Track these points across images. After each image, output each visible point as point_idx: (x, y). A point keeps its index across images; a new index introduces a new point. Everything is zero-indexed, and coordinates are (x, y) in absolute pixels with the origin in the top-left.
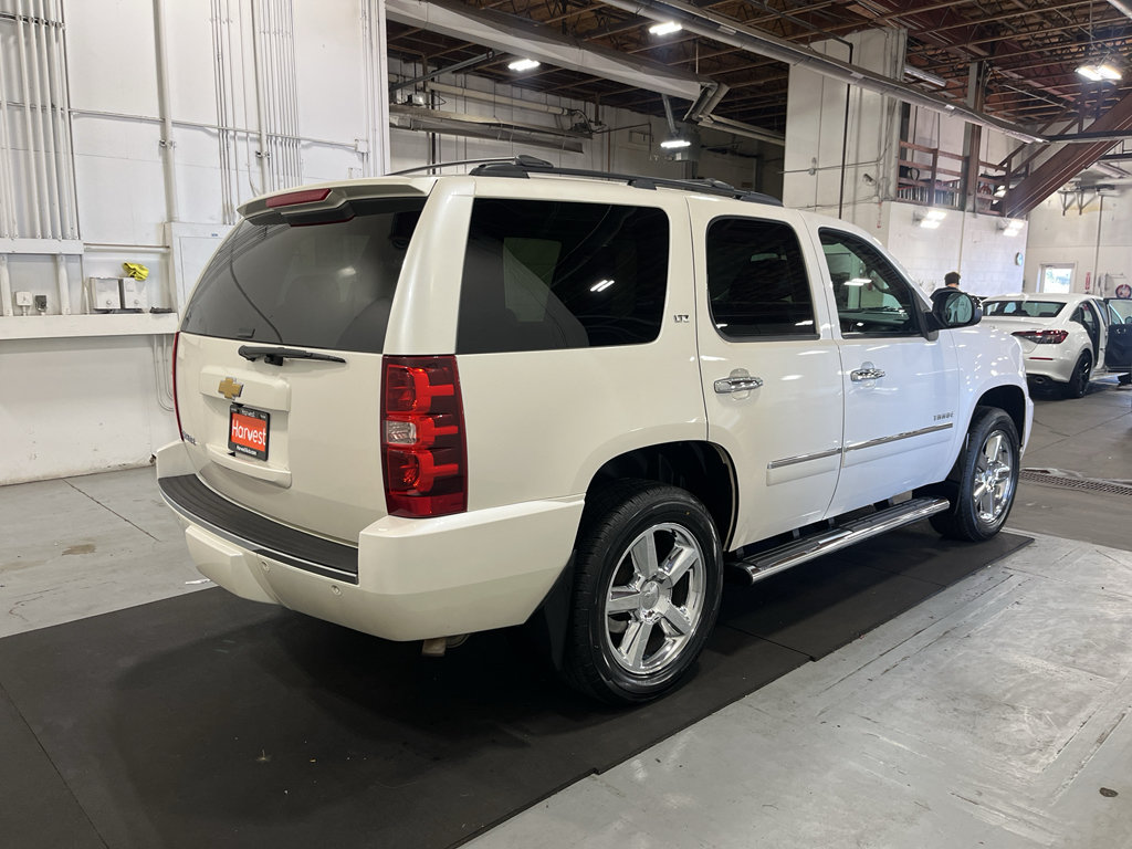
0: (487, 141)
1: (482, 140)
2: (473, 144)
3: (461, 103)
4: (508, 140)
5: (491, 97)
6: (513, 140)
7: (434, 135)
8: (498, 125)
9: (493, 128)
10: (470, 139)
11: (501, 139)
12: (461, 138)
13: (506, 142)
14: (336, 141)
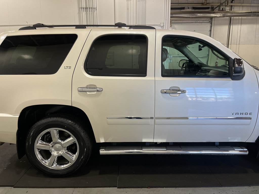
0: (249, 17)
1: (247, 17)
2: (244, 19)
3: (241, 8)
4: (255, 16)
5: (250, 5)
6: (257, 16)
7: (231, 18)
8: (251, 12)
9: (250, 13)
10: (243, 17)
11: (252, 16)
12: (240, 17)
13: (255, 17)
14: (155, 24)
